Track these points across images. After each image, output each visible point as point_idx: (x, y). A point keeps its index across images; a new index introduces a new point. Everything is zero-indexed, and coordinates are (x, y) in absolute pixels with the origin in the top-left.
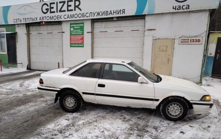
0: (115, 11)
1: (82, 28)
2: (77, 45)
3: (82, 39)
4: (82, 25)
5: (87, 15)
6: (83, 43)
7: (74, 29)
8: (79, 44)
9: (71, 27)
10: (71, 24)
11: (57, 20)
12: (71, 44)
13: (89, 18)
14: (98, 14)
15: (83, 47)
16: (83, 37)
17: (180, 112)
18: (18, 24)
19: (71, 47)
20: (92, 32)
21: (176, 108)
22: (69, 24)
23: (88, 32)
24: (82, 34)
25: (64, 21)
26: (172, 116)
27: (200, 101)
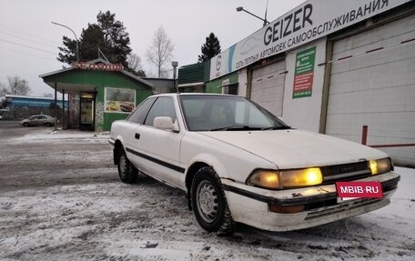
0: (368, 7)
1: (312, 58)
2: (303, 93)
3: (311, 80)
4: (312, 52)
5: (321, 30)
6: (310, 89)
7: (302, 63)
8: (304, 91)
9: (297, 60)
10: (298, 55)
11: (279, 52)
12: (294, 92)
13: (322, 35)
14: (338, 22)
15: (310, 95)
16: (312, 76)
17: (215, 208)
18: (241, 70)
19: (294, 97)
20: (325, 64)
21: (209, 197)
22: (295, 55)
23: (320, 65)
24: (312, 71)
25: (289, 51)
26: (204, 214)
27: (246, 183)
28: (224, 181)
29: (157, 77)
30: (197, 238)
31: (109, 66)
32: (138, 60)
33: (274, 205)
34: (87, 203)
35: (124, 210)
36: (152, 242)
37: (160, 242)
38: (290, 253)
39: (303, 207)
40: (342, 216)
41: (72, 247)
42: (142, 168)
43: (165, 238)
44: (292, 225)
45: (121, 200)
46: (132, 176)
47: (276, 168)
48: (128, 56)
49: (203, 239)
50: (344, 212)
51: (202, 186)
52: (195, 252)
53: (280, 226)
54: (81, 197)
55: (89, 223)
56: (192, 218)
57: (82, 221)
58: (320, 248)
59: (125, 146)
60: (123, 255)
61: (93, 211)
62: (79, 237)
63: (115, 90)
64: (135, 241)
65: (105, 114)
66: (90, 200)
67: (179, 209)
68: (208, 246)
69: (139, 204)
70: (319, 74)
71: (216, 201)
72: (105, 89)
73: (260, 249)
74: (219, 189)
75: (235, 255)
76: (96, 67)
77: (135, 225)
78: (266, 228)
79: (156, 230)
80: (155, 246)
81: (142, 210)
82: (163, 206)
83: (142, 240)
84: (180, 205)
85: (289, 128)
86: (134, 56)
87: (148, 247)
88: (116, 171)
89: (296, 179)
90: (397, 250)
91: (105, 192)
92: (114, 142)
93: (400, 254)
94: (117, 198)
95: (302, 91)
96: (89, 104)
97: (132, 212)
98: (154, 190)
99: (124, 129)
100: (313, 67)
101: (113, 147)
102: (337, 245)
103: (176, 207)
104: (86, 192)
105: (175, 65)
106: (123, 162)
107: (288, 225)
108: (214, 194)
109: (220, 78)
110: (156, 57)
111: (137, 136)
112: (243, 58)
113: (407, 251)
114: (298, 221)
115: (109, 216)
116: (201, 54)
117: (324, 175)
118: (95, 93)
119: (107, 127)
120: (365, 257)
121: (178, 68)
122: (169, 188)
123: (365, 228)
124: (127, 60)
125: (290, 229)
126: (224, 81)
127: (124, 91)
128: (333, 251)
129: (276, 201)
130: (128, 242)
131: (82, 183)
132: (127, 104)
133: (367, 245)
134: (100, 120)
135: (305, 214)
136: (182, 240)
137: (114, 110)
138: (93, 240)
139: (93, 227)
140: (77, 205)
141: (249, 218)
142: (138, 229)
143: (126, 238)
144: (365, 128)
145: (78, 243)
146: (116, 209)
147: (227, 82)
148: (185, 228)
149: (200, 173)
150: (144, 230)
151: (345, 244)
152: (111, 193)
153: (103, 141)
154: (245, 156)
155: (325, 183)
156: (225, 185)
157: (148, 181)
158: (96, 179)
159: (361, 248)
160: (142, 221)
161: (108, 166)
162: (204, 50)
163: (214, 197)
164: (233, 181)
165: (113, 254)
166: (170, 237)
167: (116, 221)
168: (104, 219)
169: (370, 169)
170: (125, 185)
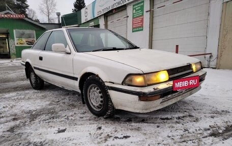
1: (142, 7)
2: (138, 29)
3: (142, 21)
4: (142, 4)
6: (142, 26)
7: (136, 11)
8: (139, 27)
9: (133, 9)
10: (134, 6)
11: (122, 4)
12: (133, 28)
15: (142, 30)
16: (143, 19)
17: (102, 102)
18: (100, 16)
19: (133, 32)
20: (150, 11)
21: (96, 95)
22: (132, 6)
23: (147, 12)
24: (143, 15)
25: (128, 4)
26: (94, 106)
27: (122, 84)
28: (107, 84)
29: (48, 22)
30: (92, 122)
31: (14, 15)
32: (34, 13)
33: (143, 97)
34: (11, 105)
35: (38, 108)
36: (62, 128)
37: (67, 127)
38: (152, 124)
39: (160, 96)
40: (179, 98)
41: (3, 139)
42: (47, 80)
43: (70, 124)
44: (153, 107)
45: (35, 102)
46: (40, 85)
47: (142, 73)
48: (27, 10)
49: (96, 122)
50: (180, 96)
51: (91, 88)
52: (93, 132)
53: (146, 109)
54: (7, 102)
55: (14, 119)
56: (86, 108)
57: (8, 119)
58: (167, 119)
59: (33, 66)
60: (42, 140)
61: (16, 111)
62: (8, 131)
63: (21, 31)
64: (49, 129)
65: (16, 47)
66: (13, 103)
67: (75, 103)
68: (100, 126)
69: (48, 103)
70: (147, 17)
71: (101, 97)
72: (14, 31)
73: (133, 124)
74: (104, 89)
75: (119, 130)
76: (6, 16)
77: (47, 117)
78: (138, 111)
79: (62, 119)
80: (63, 131)
81: (50, 107)
82: (64, 103)
83: (54, 127)
84: (76, 101)
85: (138, 48)
86: (31, 10)
87: (60, 132)
88: (29, 82)
89: (154, 79)
90: (210, 115)
91: (23, 97)
92: (25, 64)
93: (212, 117)
94: (32, 101)
95: (137, 28)
96: (4, 41)
97: (44, 109)
98: (56, 93)
99: (31, 55)
100: (143, 14)
101: (24, 67)
102: (177, 116)
103: (73, 103)
104: (9, 98)
105: (58, 14)
106: (33, 77)
107: (151, 108)
108: (100, 93)
109: (88, 22)
110: (46, 10)
111: (41, 58)
112: (101, 9)
113: (215, 115)
114: (157, 104)
115: (27, 113)
116: (74, 8)
117: (169, 75)
118: (7, 34)
119: (19, 55)
120: (194, 121)
121: (60, 16)
122: (67, 90)
123: (188, 104)
124: (27, 13)
125: (152, 110)
126: (91, 24)
127: (27, 32)
128: (176, 120)
129: (144, 94)
130: (44, 130)
131: (5, 92)
132: (30, 40)
133: (193, 114)
134: (13, 51)
135: (161, 100)
136: (82, 124)
137: (22, 44)
138: (19, 131)
139: (18, 122)
140: (4, 107)
141: (125, 106)
142: (50, 120)
143: (43, 128)
144: (177, 46)
145: (7, 136)
146: (32, 108)
147: (92, 24)
148: (82, 116)
149: (89, 80)
150: (55, 120)
151: (181, 115)
152: (27, 97)
153: (17, 64)
154: (120, 66)
155: (170, 80)
156: (108, 86)
157: (51, 87)
158: (16, 89)
159: (190, 116)
160: (51, 114)
161: (23, 80)
162: (75, 6)
163: (100, 95)
164: (113, 83)
165: (35, 141)
166: (73, 123)
167: (33, 116)
168: (25, 115)
169: (192, 69)
170: (36, 91)
